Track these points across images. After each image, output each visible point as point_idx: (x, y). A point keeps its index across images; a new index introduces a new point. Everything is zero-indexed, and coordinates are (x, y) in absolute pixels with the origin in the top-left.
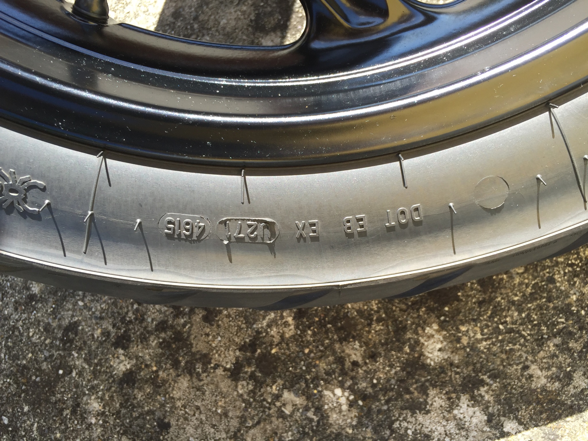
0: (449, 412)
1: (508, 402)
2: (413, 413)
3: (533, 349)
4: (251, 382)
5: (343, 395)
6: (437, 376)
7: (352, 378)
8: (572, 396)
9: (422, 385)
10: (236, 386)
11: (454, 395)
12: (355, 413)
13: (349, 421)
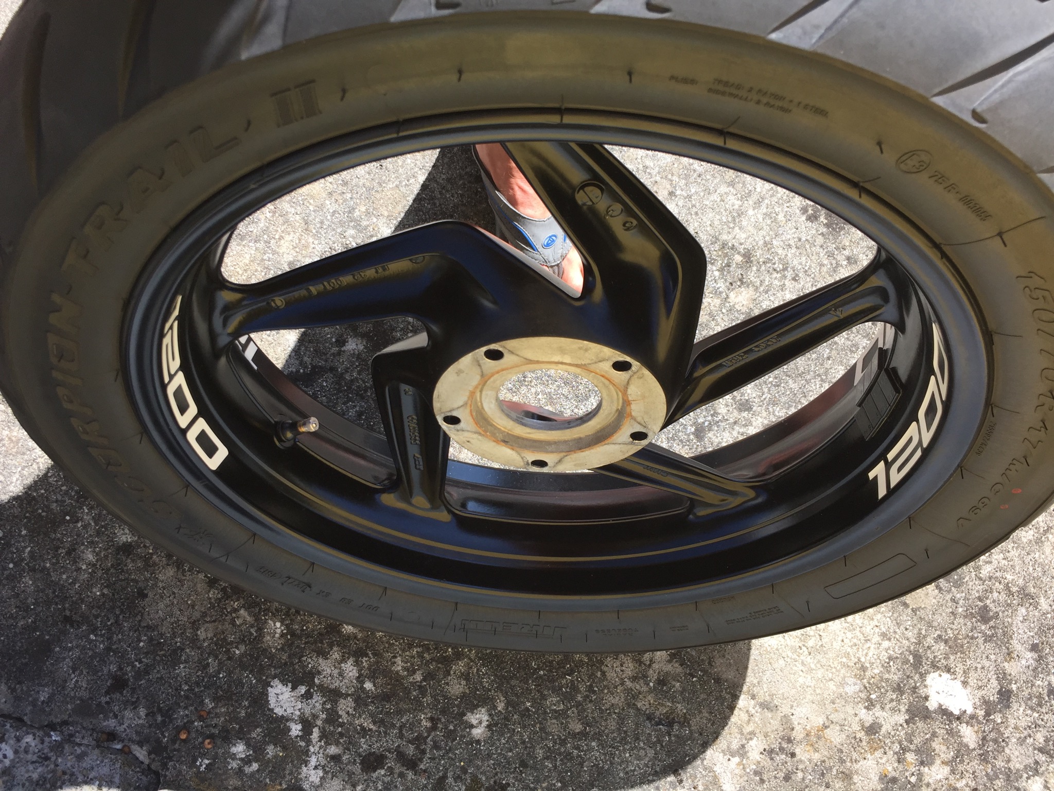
0: (339, 664)
1: (374, 672)
2: (318, 656)
3: (404, 648)
4: (221, 593)
5: (280, 628)
6: (344, 641)
7: (291, 620)
8: (410, 682)
9: (332, 642)
10: (209, 591)
11: (347, 655)
12: (282, 641)
13: (276, 644)
